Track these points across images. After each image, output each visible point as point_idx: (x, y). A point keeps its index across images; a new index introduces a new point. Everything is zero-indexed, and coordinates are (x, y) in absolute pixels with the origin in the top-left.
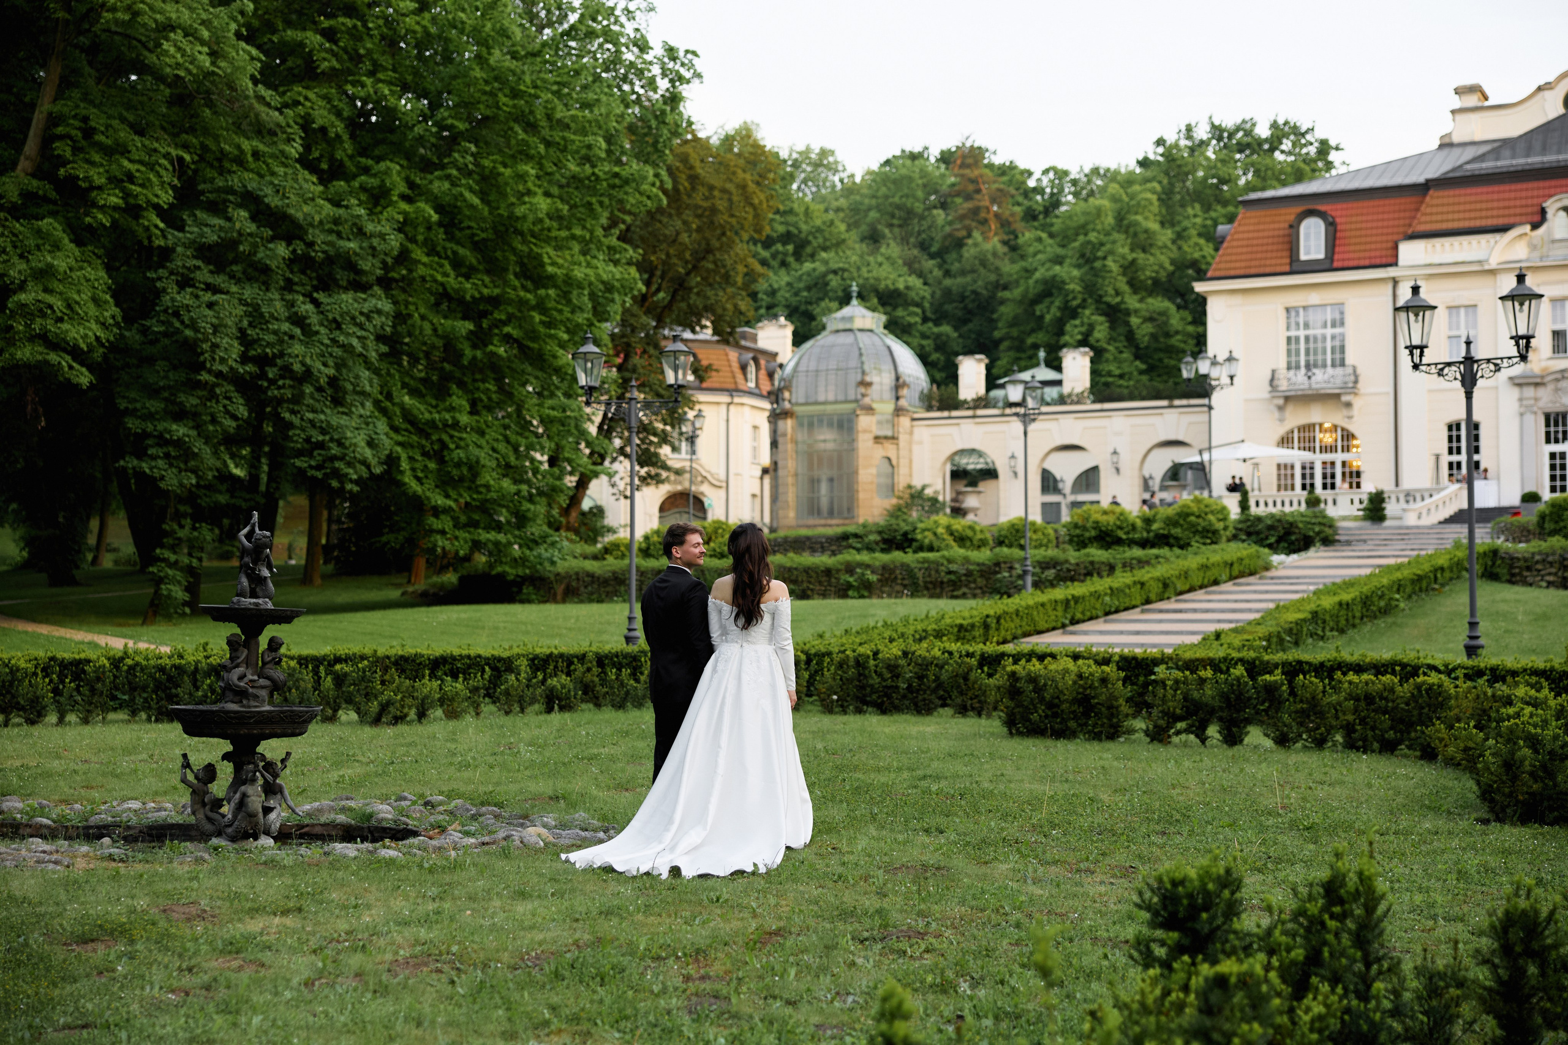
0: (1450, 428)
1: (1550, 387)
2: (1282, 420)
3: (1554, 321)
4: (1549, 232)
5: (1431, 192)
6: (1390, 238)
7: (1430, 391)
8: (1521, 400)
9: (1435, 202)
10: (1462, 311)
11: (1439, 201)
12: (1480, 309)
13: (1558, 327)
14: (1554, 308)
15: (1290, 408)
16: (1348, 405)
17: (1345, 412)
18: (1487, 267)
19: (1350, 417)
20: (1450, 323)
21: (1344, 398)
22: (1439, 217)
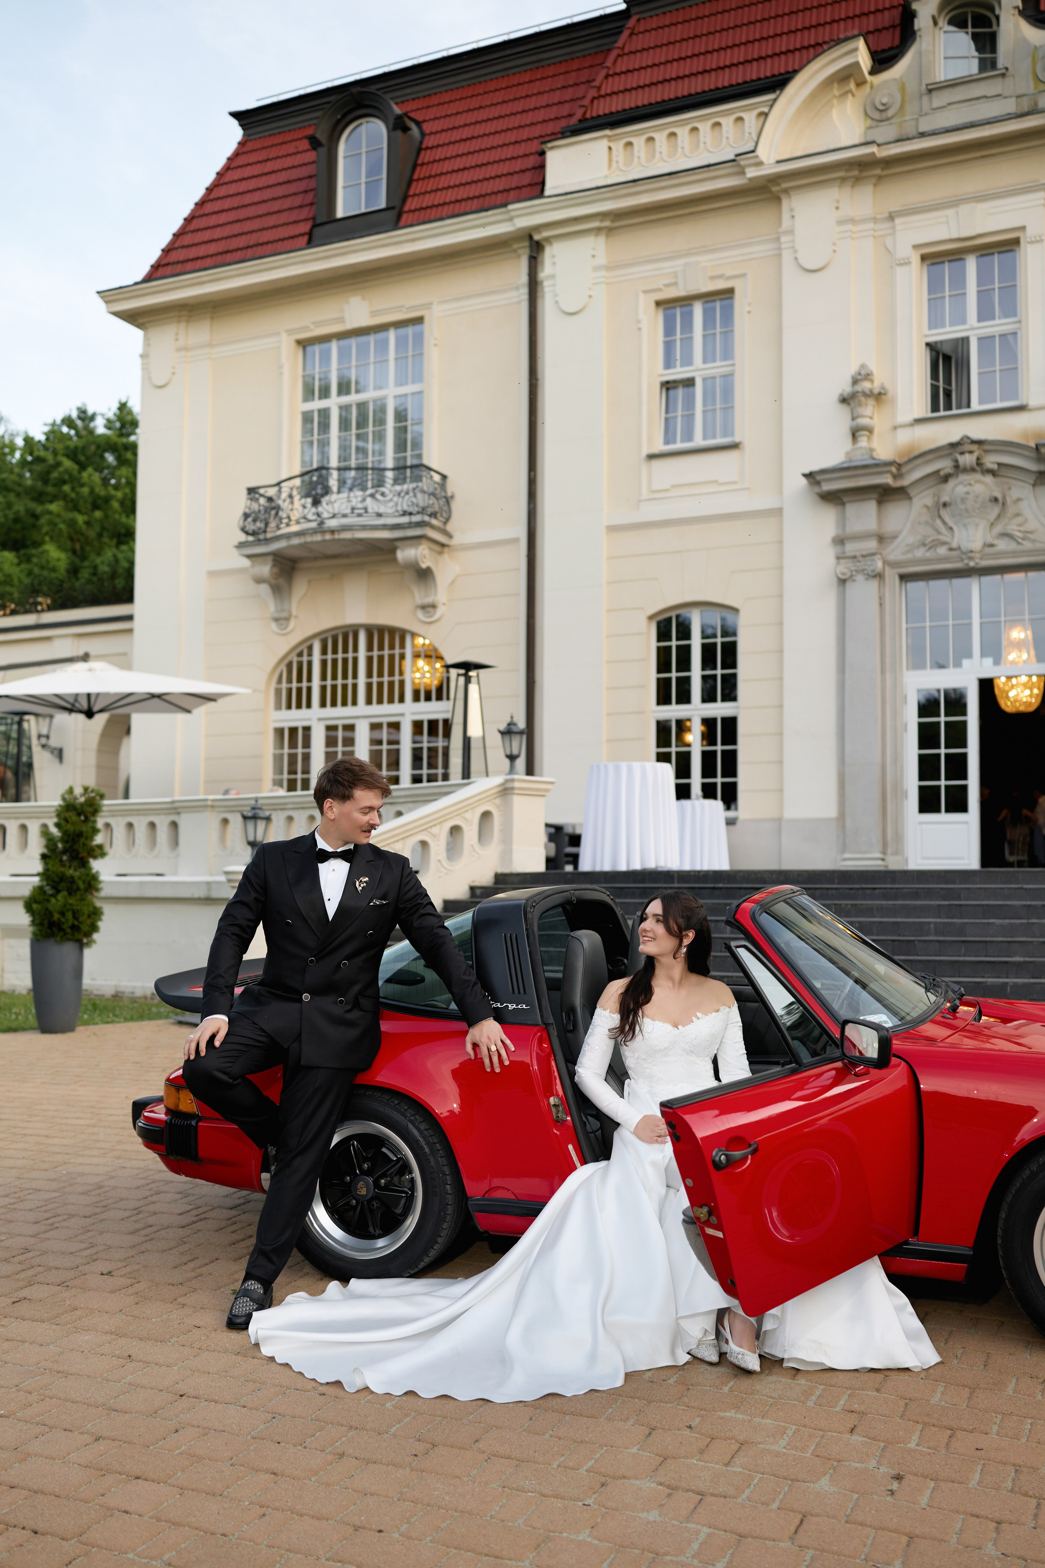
0: (663, 633)
1: (922, 500)
2: (282, 620)
3: (935, 321)
4: (920, 68)
5: (631, 22)
6: (534, 146)
7: (612, 529)
8: (839, 541)
9: (638, 43)
10: (698, 310)
11: (650, 39)
12: (739, 301)
13: (946, 333)
14: (934, 286)
15: (300, 587)
16: (424, 575)
17: (419, 596)
18: (751, 173)
19: (429, 607)
20: (669, 347)
21: (405, 554)
22: (646, 77)
